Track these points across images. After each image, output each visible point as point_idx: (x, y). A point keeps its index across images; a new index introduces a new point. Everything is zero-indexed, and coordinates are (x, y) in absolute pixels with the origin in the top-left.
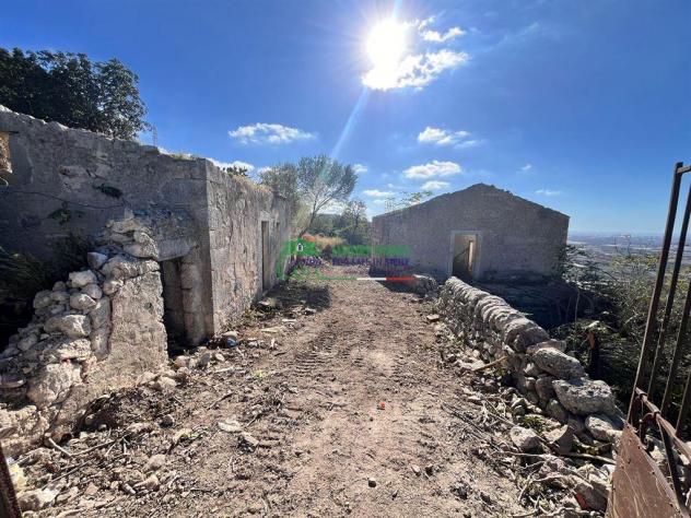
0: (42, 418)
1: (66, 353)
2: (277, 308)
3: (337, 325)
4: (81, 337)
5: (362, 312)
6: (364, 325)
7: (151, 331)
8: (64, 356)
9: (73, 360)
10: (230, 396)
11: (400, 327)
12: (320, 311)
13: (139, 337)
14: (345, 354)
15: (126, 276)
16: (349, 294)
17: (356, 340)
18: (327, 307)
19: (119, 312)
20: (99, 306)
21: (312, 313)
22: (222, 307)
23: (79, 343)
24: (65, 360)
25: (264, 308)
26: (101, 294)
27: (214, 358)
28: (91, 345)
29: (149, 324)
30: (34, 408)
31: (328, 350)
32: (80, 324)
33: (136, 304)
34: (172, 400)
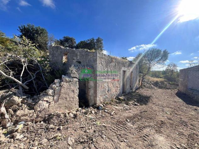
0: (35, 114)
1: (45, 99)
2: (124, 100)
3: (145, 113)
4: (51, 95)
5: (163, 111)
6: (161, 117)
7: (73, 98)
8: (44, 100)
9: (47, 101)
10: (83, 128)
11: (186, 125)
12: (141, 105)
13: (68, 99)
14: (140, 129)
15: (66, 82)
16: (160, 101)
17: (151, 124)
18: (146, 104)
19: (63, 91)
20: (57, 88)
21: (137, 105)
22: (101, 96)
23: (50, 97)
24: (45, 101)
25: (119, 99)
26: (59, 85)
27: (91, 112)
28: (53, 98)
29: (72, 96)
30: (34, 111)
31: (133, 124)
32: (51, 92)
33: (69, 90)
34: (67, 121)
